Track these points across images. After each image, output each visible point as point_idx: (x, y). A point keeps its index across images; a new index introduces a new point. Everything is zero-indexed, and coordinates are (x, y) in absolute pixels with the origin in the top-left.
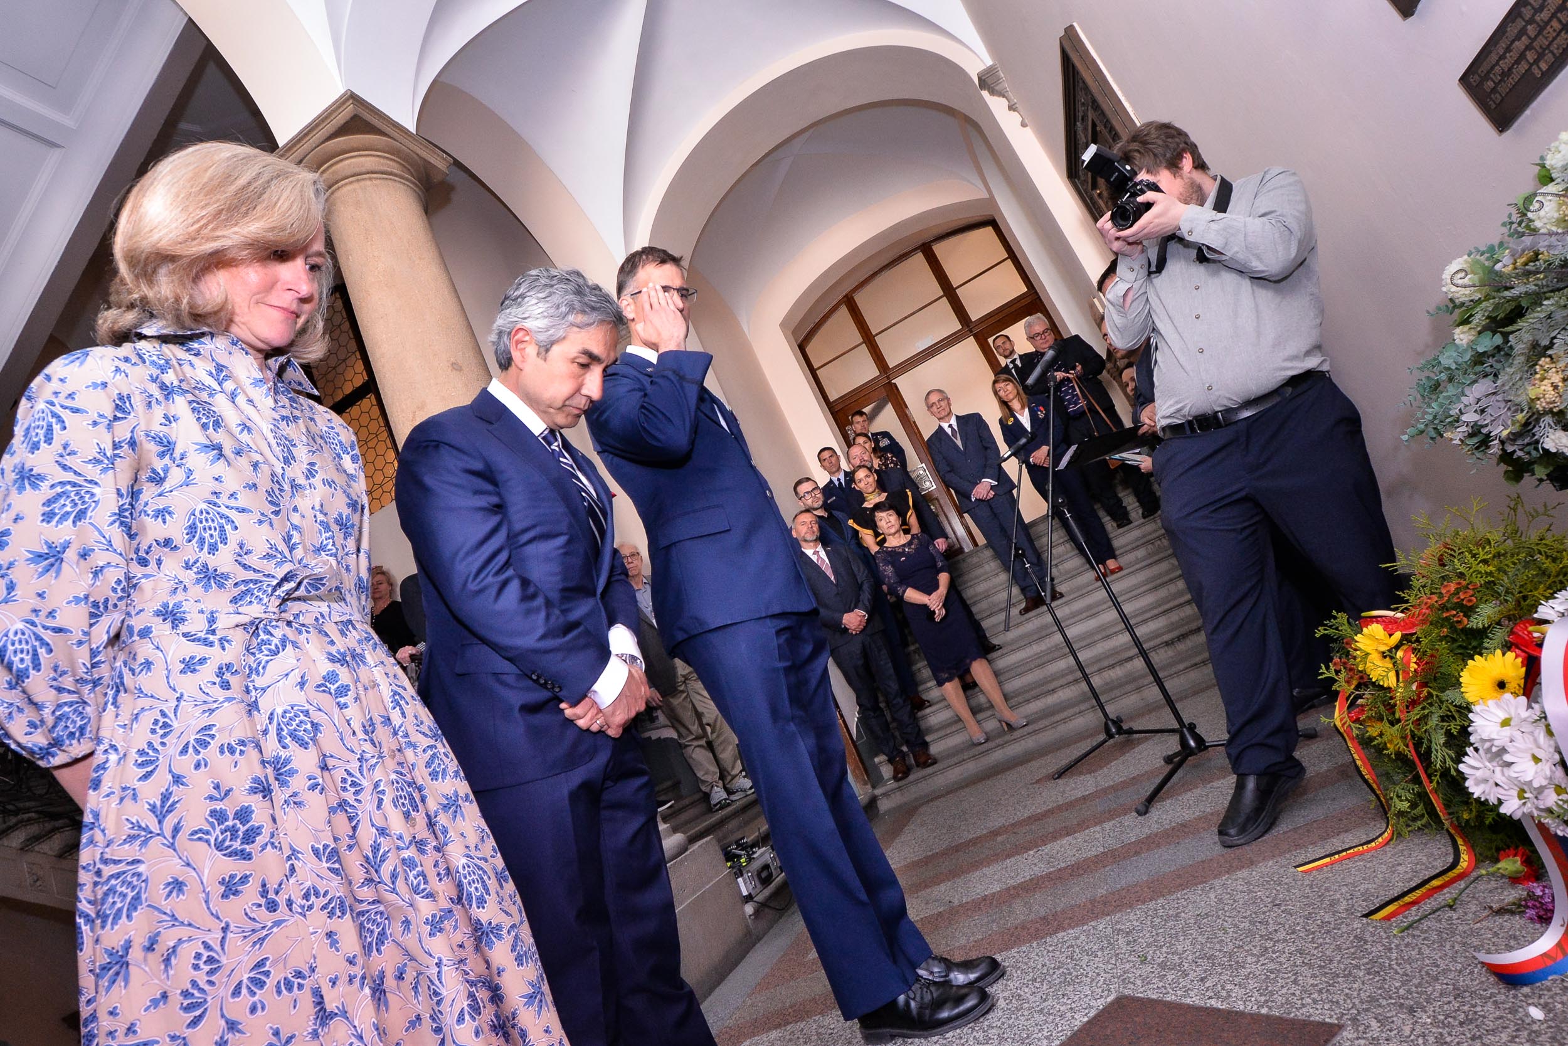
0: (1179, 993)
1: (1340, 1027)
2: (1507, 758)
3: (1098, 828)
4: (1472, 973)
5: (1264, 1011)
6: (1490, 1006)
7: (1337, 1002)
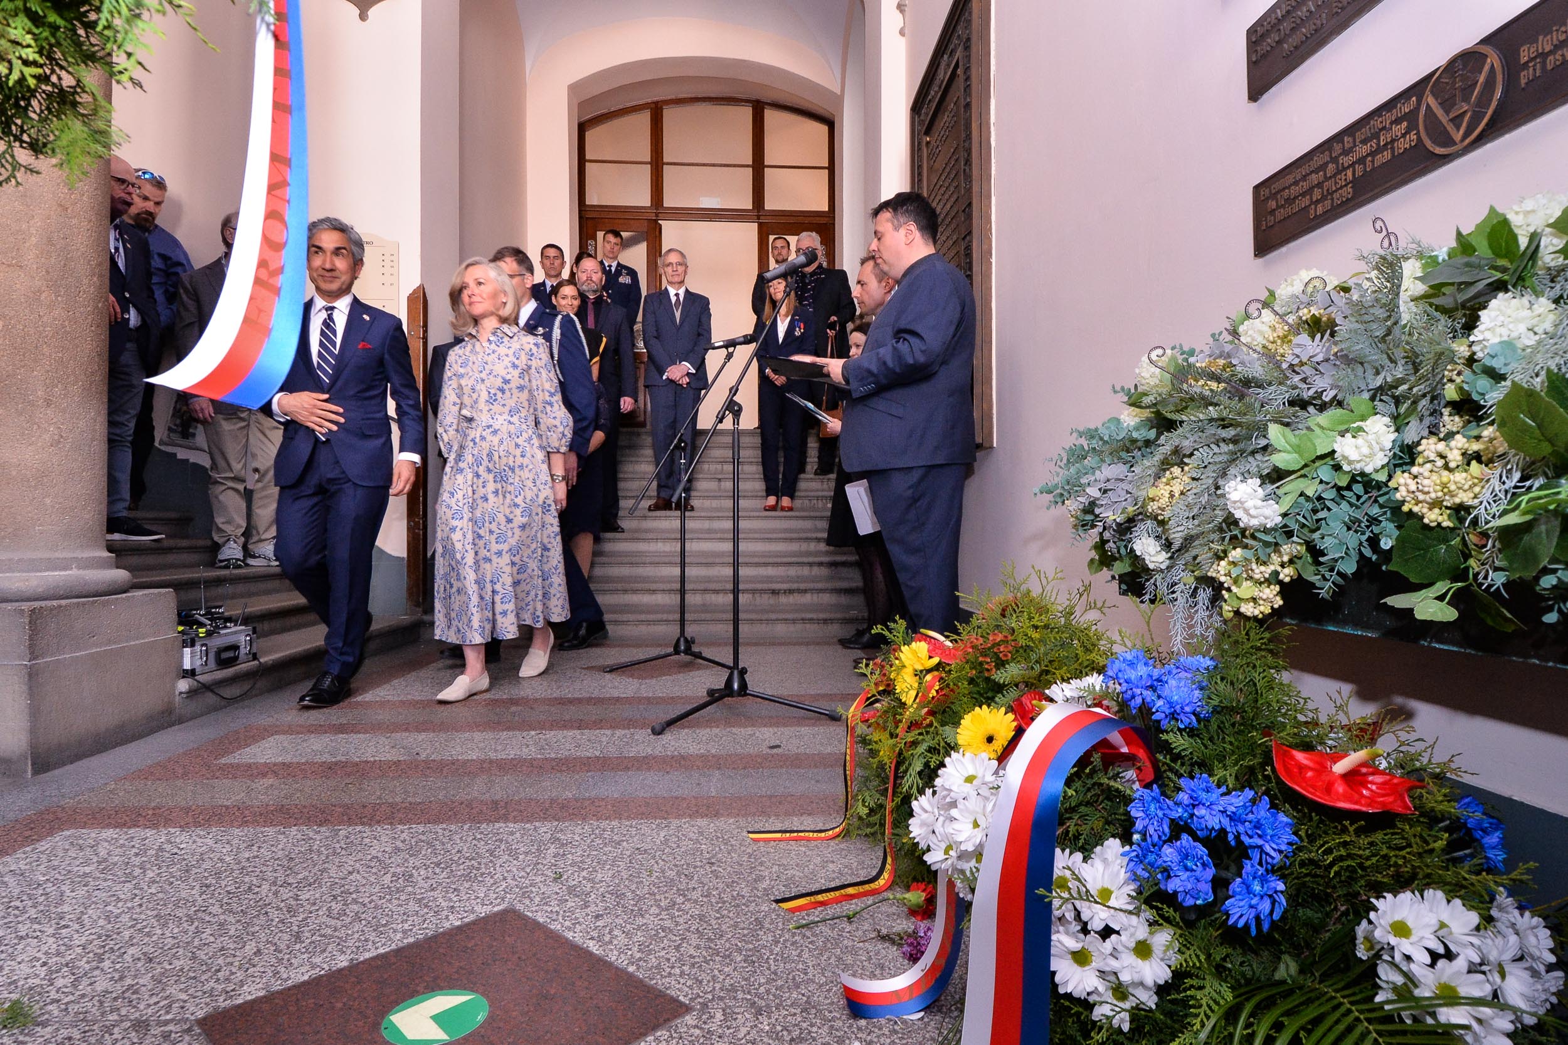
0: (567, 923)
1: (688, 1009)
2: (954, 812)
3: (608, 732)
4: (829, 991)
5: (631, 969)
6: (824, 1030)
7: (701, 982)
